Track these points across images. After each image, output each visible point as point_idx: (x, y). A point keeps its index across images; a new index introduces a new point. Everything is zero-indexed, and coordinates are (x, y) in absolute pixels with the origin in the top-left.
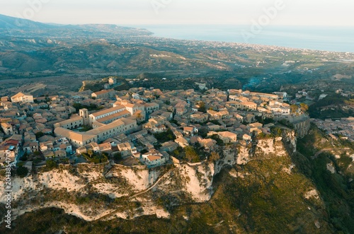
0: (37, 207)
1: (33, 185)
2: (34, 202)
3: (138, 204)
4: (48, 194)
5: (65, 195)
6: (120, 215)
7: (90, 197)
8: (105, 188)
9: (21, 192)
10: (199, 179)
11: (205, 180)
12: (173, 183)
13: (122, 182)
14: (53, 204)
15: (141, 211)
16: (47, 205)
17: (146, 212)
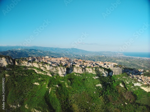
0: (31, 69)
1: (32, 65)
2: (31, 68)
3: (46, 72)
4: (34, 67)
5: (36, 68)
6: (43, 74)
7: (39, 69)
8: (42, 68)
9: (29, 65)
10: (61, 71)
11: (63, 72)
12: (56, 71)
13: (45, 68)
14: (34, 69)
15: (47, 74)
16: (33, 69)
17: (48, 75)
